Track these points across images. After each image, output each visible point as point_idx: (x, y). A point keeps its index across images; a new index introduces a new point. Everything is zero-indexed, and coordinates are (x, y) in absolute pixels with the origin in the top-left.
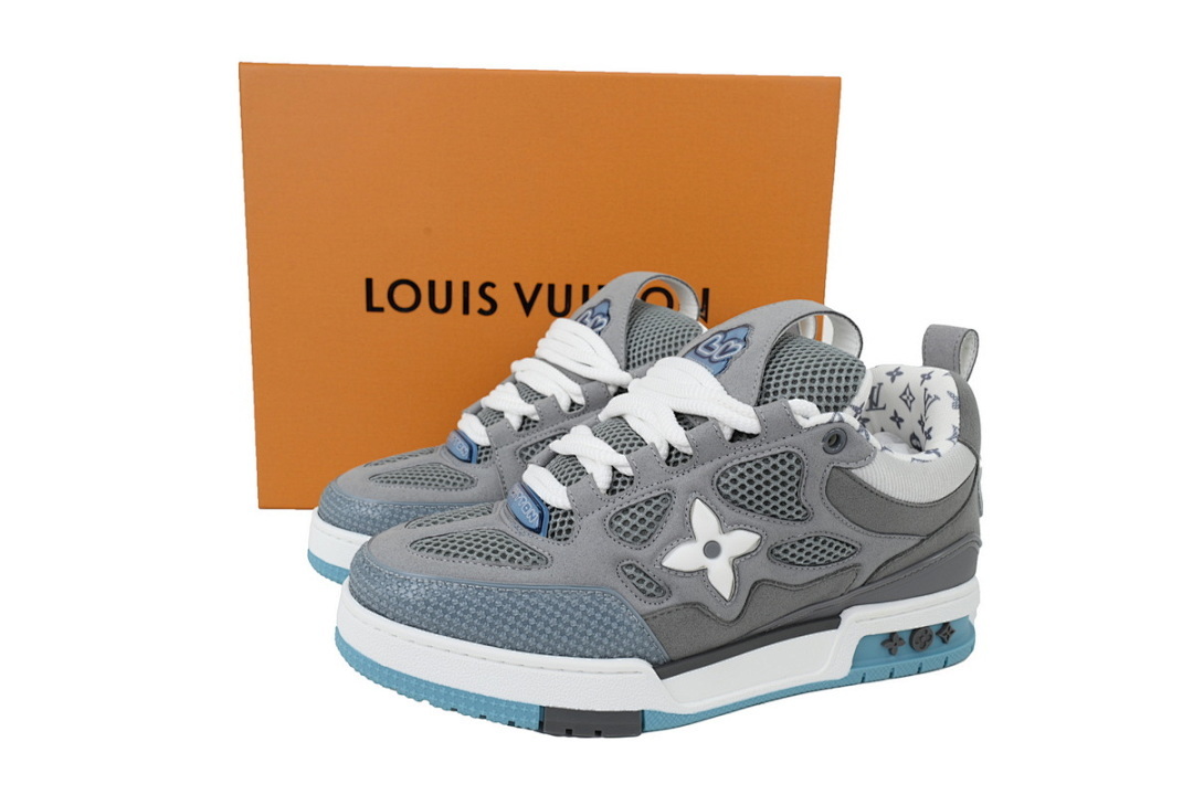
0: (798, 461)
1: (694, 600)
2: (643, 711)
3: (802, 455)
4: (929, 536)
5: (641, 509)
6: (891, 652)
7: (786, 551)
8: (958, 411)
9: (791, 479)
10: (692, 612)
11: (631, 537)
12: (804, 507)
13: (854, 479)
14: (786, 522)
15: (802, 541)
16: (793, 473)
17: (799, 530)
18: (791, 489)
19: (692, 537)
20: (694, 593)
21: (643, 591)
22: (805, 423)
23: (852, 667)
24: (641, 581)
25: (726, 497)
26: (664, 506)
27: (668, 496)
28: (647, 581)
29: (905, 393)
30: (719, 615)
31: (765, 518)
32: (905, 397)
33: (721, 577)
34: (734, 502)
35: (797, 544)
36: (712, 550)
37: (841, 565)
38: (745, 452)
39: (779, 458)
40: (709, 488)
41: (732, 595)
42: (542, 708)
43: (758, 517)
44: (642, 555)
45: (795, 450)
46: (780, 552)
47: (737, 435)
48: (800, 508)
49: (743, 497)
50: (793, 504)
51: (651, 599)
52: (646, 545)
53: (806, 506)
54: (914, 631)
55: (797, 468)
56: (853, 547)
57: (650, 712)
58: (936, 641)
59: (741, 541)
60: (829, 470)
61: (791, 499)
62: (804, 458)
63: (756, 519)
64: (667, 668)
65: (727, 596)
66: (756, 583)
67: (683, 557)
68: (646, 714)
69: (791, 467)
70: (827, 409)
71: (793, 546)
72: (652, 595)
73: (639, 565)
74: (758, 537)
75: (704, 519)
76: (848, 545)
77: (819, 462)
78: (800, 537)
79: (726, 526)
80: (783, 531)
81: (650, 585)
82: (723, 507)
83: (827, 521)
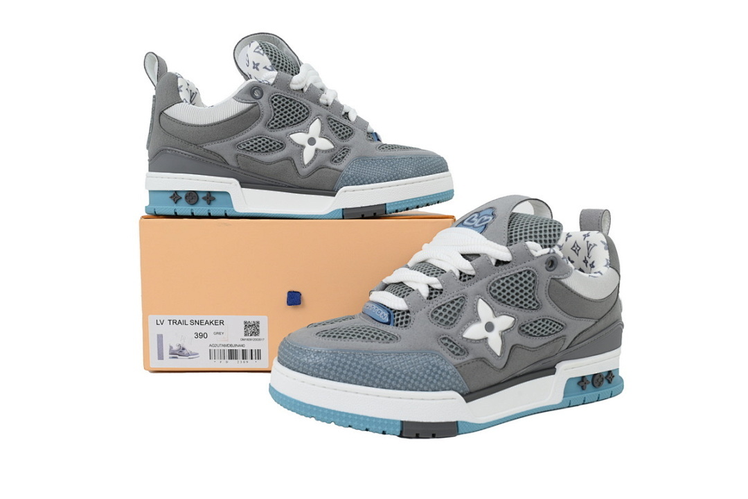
0: (533, 275)
1: (481, 356)
2: (457, 422)
3: (535, 271)
4: (599, 320)
5: (448, 306)
6: (583, 388)
7: (527, 328)
8: (607, 251)
9: (530, 285)
10: (481, 363)
11: (444, 322)
12: (537, 302)
13: (563, 284)
14: (527, 311)
15: (536, 322)
16: (531, 282)
17: (534, 315)
18: (530, 291)
19: (478, 320)
20: (479, 351)
21: (453, 352)
22: (536, 254)
23: (564, 397)
24: (452, 346)
25: (495, 297)
26: (461, 304)
27: (463, 298)
28: (455, 346)
30: (494, 365)
31: (517, 308)
33: (495, 343)
34: (500, 300)
35: (533, 323)
36: (490, 327)
37: (556, 336)
38: (504, 272)
39: (523, 274)
40: (486, 293)
41: (501, 353)
42: (402, 422)
43: (512, 308)
44: (451, 331)
45: (531, 269)
46: (524, 328)
47: (499, 262)
48: (534, 302)
49: (504, 297)
50: (531, 300)
51: (458, 357)
52: (453, 326)
53: (538, 300)
54: (594, 375)
55: (533, 279)
56: (562, 326)
57: (461, 422)
58: (605, 382)
59: (504, 322)
60: (549, 280)
61: (530, 297)
62: (536, 273)
63: (512, 310)
64: (469, 396)
65: (499, 354)
66: (513, 346)
67: (474, 332)
68: (459, 423)
69: (530, 279)
70: (545, 247)
71: (531, 325)
72: (458, 354)
73: (450, 338)
74: (513, 319)
75: (484, 310)
76: (559, 324)
77: (544, 276)
78: (535, 319)
79: (496, 313)
80: (527, 316)
81: (457, 349)
82: (494, 303)
83: (550, 310)
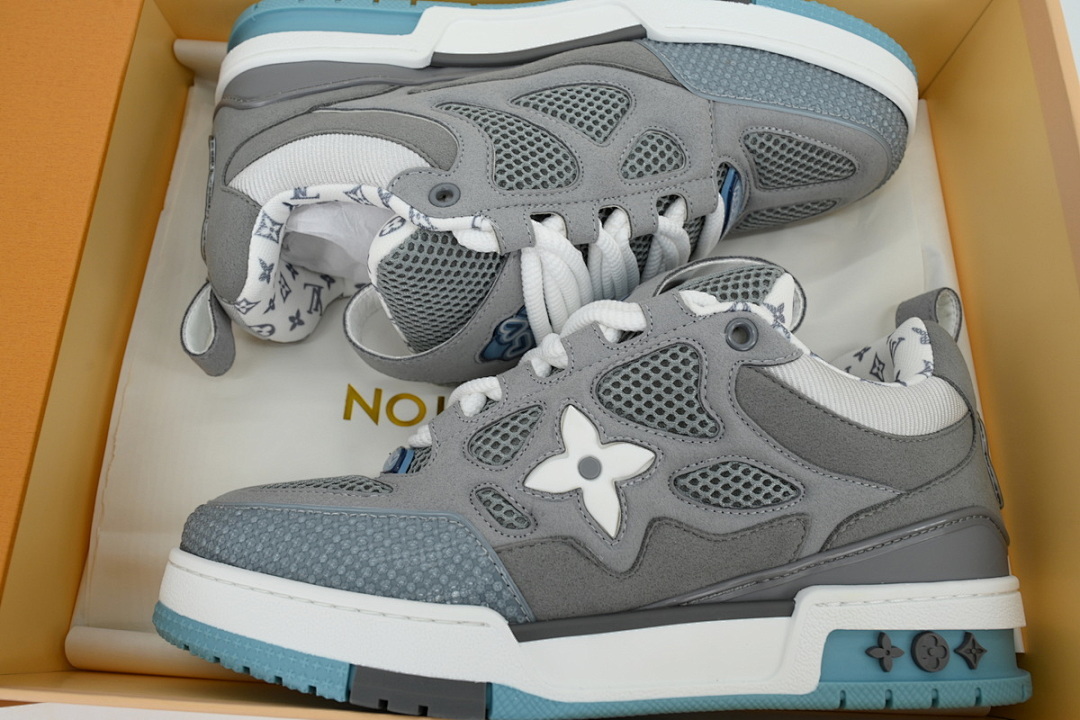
0: (695, 355)
1: (566, 533)
2: (489, 685)
3: (698, 347)
4: (909, 492)
6: (883, 666)
7: (694, 482)
8: (929, 346)
9: (687, 376)
10: (564, 548)
11: (491, 456)
12: (709, 417)
13: (774, 379)
14: (688, 440)
15: (715, 468)
16: (689, 368)
17: (708, 451)
18: (689, 390)
19: (564, 451)
20: (567, 524)
21: (500, 520)
22: (700, 311)
23: (820, 681)
24: (498, 507)
25: (609, 405)
26: (532, 419)
27: (537, 409)
28: (507, 507)
29: (874, 366)
30: (601, 559)
31: (661, 433)
32: (875, 371)
33: (603, 506)
34: (619, 411)
35: (709, 472)
36: (590, 468)
37: (778, 511)
38: (633, 348)
39: (670, 353)
40: (587, 396)
41: (619, 530)
42: (351, 666)
43: (651, 431)
44: (501, 478)
45: (690, 342)
46: (686, 482)
47: (626, 335)
48: (703, 417)
49: (629, 404)
50: (694, 410)
51: (510, 531)
52: (507, 465)
53: (713, 414)
54: (919, 635)
55: (694, 362)
56: (793, 487)
57: (501, 686)
59: (628, 459)
60: (736, 368)
61: (690, 404)
62: (701, 351)
63: (649, 434)
64: (526, 629)
65: (612, 531)
66: (654, 520)
67: (553, 476)
68: (495, 688)
69: (685, 362)
70: (723, 297)
71: (704, 475)
72: (511, 526)
73: (499, 489)
74: (652, 455)
75: (579, 432)
76: (784, 482)
77: (722, 360)
78: (713, 461)
79: (607, 439)
80: (685, 451)
81: (509, 513)
82: (605, 416)
83: (745, 438)
